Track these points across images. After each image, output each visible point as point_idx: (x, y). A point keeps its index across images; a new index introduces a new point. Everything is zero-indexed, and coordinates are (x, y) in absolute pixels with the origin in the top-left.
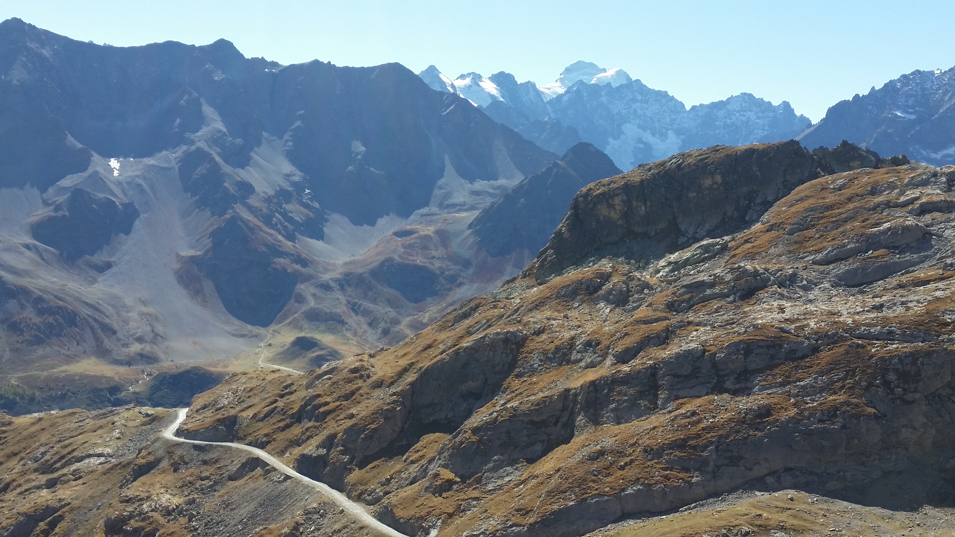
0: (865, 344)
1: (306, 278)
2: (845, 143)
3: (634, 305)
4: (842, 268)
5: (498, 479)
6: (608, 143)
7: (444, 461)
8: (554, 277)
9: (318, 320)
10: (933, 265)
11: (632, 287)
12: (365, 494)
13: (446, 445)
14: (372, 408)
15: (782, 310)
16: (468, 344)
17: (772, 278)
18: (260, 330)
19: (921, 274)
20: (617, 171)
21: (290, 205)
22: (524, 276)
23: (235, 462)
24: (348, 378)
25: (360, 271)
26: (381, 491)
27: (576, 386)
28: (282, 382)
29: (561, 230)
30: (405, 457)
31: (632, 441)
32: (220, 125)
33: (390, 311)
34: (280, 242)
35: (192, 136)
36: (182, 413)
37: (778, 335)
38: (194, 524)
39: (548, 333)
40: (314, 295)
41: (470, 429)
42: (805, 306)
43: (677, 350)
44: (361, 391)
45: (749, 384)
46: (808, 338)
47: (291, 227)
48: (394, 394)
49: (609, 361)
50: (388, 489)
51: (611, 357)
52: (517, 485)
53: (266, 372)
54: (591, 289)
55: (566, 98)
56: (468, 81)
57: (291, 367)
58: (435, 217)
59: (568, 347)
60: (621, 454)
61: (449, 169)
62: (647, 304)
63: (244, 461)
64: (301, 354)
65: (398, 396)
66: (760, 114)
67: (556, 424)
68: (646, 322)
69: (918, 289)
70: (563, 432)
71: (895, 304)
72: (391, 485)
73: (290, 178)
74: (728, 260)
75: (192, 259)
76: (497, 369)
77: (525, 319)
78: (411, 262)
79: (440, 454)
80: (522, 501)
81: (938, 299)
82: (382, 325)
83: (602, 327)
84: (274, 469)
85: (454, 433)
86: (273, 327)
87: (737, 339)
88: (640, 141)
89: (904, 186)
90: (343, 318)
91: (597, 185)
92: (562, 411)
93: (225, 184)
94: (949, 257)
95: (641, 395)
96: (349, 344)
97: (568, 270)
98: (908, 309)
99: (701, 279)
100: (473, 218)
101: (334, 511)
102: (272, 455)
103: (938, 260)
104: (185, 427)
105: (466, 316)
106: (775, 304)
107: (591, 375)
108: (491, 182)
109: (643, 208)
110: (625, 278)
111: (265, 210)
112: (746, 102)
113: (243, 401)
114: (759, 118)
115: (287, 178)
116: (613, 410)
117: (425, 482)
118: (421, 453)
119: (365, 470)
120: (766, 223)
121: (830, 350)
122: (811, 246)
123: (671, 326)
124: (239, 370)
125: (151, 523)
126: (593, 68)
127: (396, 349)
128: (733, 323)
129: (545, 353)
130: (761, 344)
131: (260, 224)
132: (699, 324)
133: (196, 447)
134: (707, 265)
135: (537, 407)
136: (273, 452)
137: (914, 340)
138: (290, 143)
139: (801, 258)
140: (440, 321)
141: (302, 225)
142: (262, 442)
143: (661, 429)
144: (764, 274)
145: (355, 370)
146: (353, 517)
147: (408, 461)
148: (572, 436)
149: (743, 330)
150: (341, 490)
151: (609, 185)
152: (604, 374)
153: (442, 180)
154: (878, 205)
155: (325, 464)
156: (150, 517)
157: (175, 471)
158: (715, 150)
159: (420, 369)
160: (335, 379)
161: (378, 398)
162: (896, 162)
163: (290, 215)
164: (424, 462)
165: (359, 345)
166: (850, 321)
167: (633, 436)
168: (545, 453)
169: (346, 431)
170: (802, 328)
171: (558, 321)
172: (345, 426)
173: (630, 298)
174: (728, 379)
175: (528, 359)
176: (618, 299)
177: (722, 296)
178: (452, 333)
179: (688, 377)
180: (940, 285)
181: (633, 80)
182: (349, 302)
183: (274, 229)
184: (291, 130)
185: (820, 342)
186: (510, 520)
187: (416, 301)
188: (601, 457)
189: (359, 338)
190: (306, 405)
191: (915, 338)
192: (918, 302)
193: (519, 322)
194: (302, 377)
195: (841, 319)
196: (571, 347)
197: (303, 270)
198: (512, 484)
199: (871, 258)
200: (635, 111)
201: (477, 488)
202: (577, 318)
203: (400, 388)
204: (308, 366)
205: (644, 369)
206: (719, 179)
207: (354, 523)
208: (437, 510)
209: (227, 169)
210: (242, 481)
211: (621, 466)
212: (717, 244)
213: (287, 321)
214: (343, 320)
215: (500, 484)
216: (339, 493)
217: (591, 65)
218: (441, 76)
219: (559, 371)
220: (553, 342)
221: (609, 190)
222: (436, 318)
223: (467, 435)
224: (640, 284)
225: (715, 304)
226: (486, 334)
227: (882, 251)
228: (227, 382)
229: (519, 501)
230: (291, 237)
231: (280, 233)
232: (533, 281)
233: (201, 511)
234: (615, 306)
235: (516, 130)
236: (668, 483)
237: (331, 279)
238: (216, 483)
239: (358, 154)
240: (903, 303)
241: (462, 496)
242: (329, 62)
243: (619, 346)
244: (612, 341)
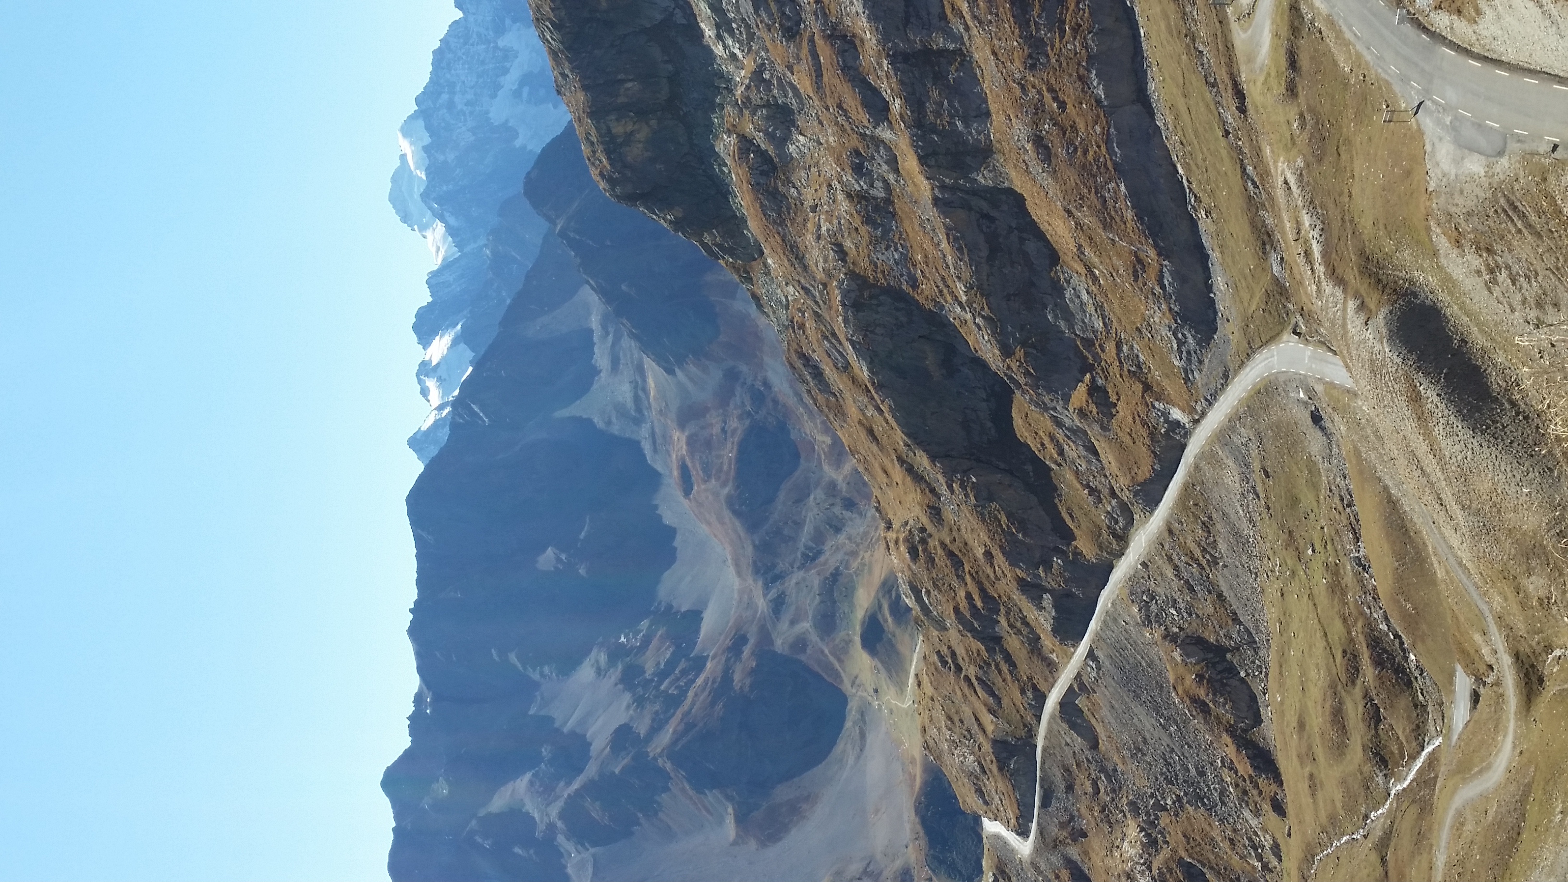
1: (765, 636)
3: (790, 94)
5: (1085, 311)
6: (523, 147)
7: (1057, 402)
8: (749, 230)
9: (833, 615)
11: (761, 99)
12: (1115, 529)
13: (1031, 400)
14: (975, 522)
16: (865, 368)
18: (852, 707)
20: (569, 130)
21: (647, 667)
22: (749, 280)
23: (1069, 740)
24: (927, 562)
25: (749, 550)
26: (1110, 503)
27: (929, 187)
28: (936, 669)
29: (671, 222)
30: (1053, 466)
31: (1018, 91)
32: (522, 784)
33: (815, 499)
34: (706, 681)
35: (541, 827)
36: (991, 827)
38: (1169, 802)
39: (843, 236)
40: (793, 623)
41: (1004, 361)
43: (864, 20)
44: (947, 541)
47: (683, 665)
48: (950, 487)
49: (886, 134)
50: (1106, 492)
51: (878, 131)
52: (1095, 279)
53: (920, 696)
54: (765, 167)
55: (452, 221)
56: (431, 384)
57: (912, 656)
58: (657, 430)
59: (864, 203)
60: (1038, 109)
61: (576, 409)
62: (789, 74)
63: (1065, 726)
64: (890, 641)
65: (953, 481)
67: (992, 219)
68: (819, 75)
70: (1005, 207)
72: (1100, 487)
73: (603, 668)
75: (741, 820)
76: (904, 319)
77: (820, 276)
78: (733, 467)
79: (1046, 408)
80: (1121, 271)
82: (837, 510)
83: (829, 148)
84: (1078, 676)
85: (1012, 386)
86: (846, 687)
88: (517, 94)
90: (828, 574)
91: (593, 164)
92: (970, 209)
93: (617, 771)
95: (939, 78)
96: (870, 563)
97: (737, 208)
100: (656, 367)
101: (1143, 577)
102: (1055, 681)
104: (1013, 822)
105: (818, 374)
107: (910, 163)
108: (595, 339)
109: (629, 85)
110: (746, 112)
111: (657, 707)
113: (969, 731)
115: (603, 673)
116: (967, 125)
117: (1093, 431)
118: (1046, 441)
119: (1075, 530)
123: (824, 31)
124: (918, 739)
125: (1170, 870)
126: (400, 176)
127: (876, 486)
129: (875, 242)
131: (679, 714)
133: (1045, 804)
135: (965, 251)
136: (1051, 680)
138: (546, 670)
140: (827, 417)
141: (678, 646)
142: (1035, 698)
143: (996, 42)
145: (913, 553)
146: (1153, 547)
147: (1059, 459)
148: (1011, 191)
150: (1110, 568)
151: (592, 144)
152: (908, 140)
153: (596, 420)
155: (1069, 595)
156: (1161, 873)
157: (1085, 835)
159: (909, 446)
160: (929, 585)
161: (957, 513)
163: (662, 666)
164: (1060, 435)
165: (871, 546)
167: (1010, 90)
168: (1040, 235)
169: (1013, 564)
171: (822, 221)
172: (1006, 566)
173: (780, 102)
175: (886, 268)
176: (783, 123)
178: (847, 395)
181: (417, 108)
182: (802, 567)
183: (687, 691)
184: (525, 669)
186: (1153, 289)
187: (797, 456)
188: (1045, 142)
189: (861, 547)
190: (972, 630)
193: (825, 285)
194: (927, 638)
196: (864, 198)
197: (752, 641)
198: (1093, 288)
200: (468, 103)
201: (1100, 345)
202: (816, 190)
203: (940, 477)
204: (909, 628)
205: (896, 75)
207: (1162, 544)
208: (1139, 409)
209: (591, 770)
210: (1099, 729)
211: (1059, 108)
213: (837, 665)
214: (831, 574)
215: (1093, 309)
216: (1114, 570)
217: (395, 179)
218: (424, 428)
219: (903, 216)
220: (857, 229)
221: (602, 143)
222: (823, 422)
223: (1014, 365)
224: (755, 86)
226: (847, 339)
228: (938, 757)
229: (1121, 276)
230: (699, 664)
231: (693, 681)
232: (757, 266)
233: (1149, 791)
234: (794, 126)
235: (508, 301)
236: (1085, 26)
237: (765, 595)
238: (1103, 770)
239: (558, 559)
241: (1115, 369)
242: (411, 611)
243: (860, 117)
244: (852, 129)
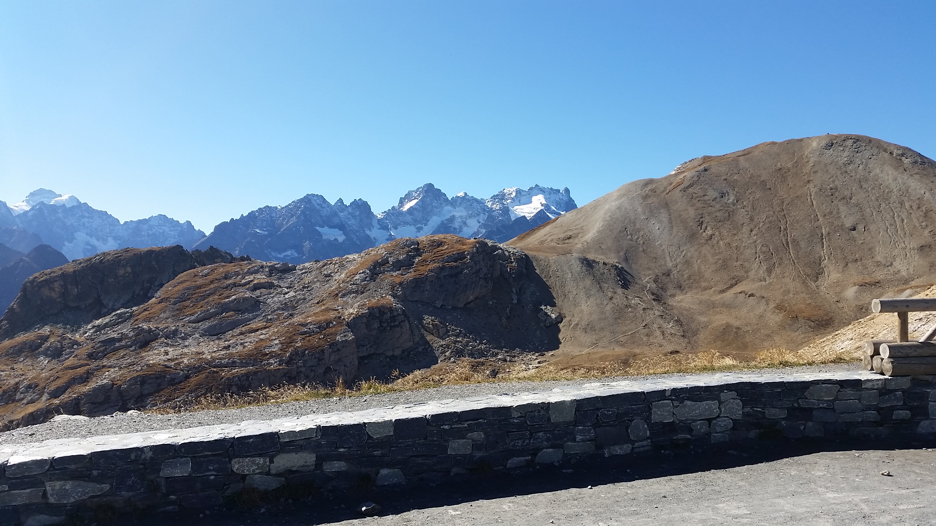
0: (218, 371)
2: (212, 248)
3: (66, 357)
4: (207, 324)
6: (64, 245)
8: (7, 340)
10: (261, 320)
11: (65, 345)
15: (167, 353)
17: (161, 333)
19: (253, 325)
27: (19, 418)
29: (13, 307)
37: (163, 370)
42: (181, 350)
43: (94, 386)
45: (144, 404)
46: (182, 370)
49: (44, 397)
51: (46, 394)
54: (33, 347)
55: (30, 214)
59: (14, 390)
62: (74, 356)
66: (172, 228)
68: (72, 368)
69: (251, 334)
71: (237, 345)
74: (133, 323)
81: (262, 340)
83: (40, 374)
87: (135, 375)
88: (88, 244)
89: (244, 274)
91: (41, 274)
94: (269, 315)
97: (18, 335)
98: (245, 347)
99: (112, 336)
103: (264, 317)
106: (163, 350)
107: (31, 409)
109: (76, 290)
112: (162, 220)
114: (171, 230)
120: (159, 298)
121: (196, 376)
122: (187, 311)
123: (91, 369)
126: (52, 194)
128: (134, 365)
130: (153, 376)
132: (110, 367)
134: (120, 327)
137: (247, 366)
139: (181, 320)
144: (156, 331)
149: (140, 368)
151: (50, 274)
152: (41, 407)
154: (229, 285)
158: (127, 251)
162: (243, 259)
166: (209, 357)
170: (179, 364)
171: (6, 372)
173: (63, 352)
174: (130, 402)
176: (54, 354)
177: (126, 347)
179: (101, 404)
180: (264, 332)
181: (82, 203)
185: (190, 372)
191: (248, 364)
192: (250, 342)
195: (204, 356)
196: (16, 390)
199: (224, 317)
200: (84, 224)
202: (21, 369)
205: (70, 401)
206: (129, 269)
212: (128, 312)
217: (51, 192)
219: (6, 408)
221: (50, 278)
224: (71, 342)
225: (122, 353)
227: (231, 313)
234: (52, 358)
240: (241, 344)
243: (52, 386)
244: (47, 383)
